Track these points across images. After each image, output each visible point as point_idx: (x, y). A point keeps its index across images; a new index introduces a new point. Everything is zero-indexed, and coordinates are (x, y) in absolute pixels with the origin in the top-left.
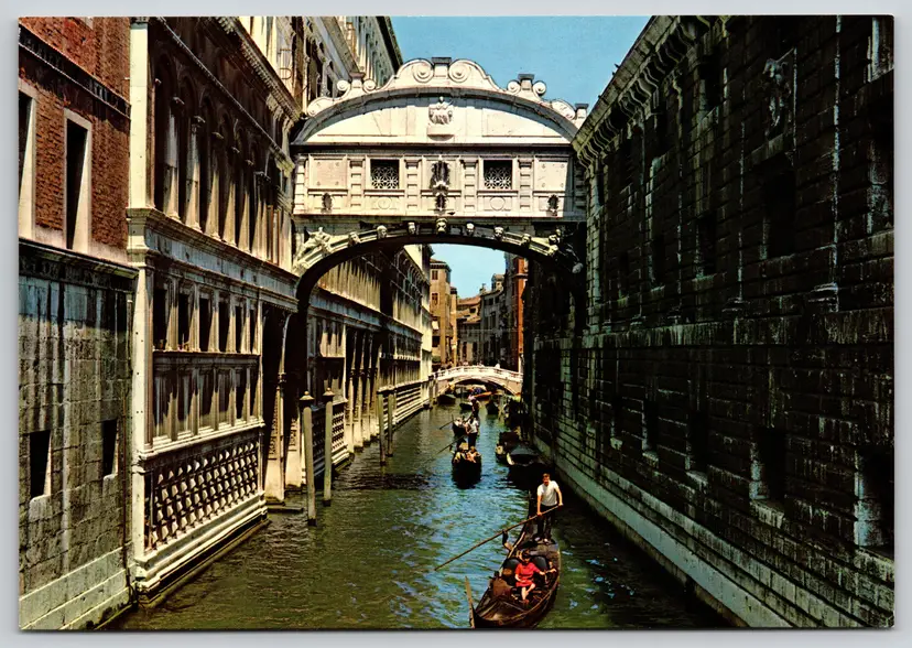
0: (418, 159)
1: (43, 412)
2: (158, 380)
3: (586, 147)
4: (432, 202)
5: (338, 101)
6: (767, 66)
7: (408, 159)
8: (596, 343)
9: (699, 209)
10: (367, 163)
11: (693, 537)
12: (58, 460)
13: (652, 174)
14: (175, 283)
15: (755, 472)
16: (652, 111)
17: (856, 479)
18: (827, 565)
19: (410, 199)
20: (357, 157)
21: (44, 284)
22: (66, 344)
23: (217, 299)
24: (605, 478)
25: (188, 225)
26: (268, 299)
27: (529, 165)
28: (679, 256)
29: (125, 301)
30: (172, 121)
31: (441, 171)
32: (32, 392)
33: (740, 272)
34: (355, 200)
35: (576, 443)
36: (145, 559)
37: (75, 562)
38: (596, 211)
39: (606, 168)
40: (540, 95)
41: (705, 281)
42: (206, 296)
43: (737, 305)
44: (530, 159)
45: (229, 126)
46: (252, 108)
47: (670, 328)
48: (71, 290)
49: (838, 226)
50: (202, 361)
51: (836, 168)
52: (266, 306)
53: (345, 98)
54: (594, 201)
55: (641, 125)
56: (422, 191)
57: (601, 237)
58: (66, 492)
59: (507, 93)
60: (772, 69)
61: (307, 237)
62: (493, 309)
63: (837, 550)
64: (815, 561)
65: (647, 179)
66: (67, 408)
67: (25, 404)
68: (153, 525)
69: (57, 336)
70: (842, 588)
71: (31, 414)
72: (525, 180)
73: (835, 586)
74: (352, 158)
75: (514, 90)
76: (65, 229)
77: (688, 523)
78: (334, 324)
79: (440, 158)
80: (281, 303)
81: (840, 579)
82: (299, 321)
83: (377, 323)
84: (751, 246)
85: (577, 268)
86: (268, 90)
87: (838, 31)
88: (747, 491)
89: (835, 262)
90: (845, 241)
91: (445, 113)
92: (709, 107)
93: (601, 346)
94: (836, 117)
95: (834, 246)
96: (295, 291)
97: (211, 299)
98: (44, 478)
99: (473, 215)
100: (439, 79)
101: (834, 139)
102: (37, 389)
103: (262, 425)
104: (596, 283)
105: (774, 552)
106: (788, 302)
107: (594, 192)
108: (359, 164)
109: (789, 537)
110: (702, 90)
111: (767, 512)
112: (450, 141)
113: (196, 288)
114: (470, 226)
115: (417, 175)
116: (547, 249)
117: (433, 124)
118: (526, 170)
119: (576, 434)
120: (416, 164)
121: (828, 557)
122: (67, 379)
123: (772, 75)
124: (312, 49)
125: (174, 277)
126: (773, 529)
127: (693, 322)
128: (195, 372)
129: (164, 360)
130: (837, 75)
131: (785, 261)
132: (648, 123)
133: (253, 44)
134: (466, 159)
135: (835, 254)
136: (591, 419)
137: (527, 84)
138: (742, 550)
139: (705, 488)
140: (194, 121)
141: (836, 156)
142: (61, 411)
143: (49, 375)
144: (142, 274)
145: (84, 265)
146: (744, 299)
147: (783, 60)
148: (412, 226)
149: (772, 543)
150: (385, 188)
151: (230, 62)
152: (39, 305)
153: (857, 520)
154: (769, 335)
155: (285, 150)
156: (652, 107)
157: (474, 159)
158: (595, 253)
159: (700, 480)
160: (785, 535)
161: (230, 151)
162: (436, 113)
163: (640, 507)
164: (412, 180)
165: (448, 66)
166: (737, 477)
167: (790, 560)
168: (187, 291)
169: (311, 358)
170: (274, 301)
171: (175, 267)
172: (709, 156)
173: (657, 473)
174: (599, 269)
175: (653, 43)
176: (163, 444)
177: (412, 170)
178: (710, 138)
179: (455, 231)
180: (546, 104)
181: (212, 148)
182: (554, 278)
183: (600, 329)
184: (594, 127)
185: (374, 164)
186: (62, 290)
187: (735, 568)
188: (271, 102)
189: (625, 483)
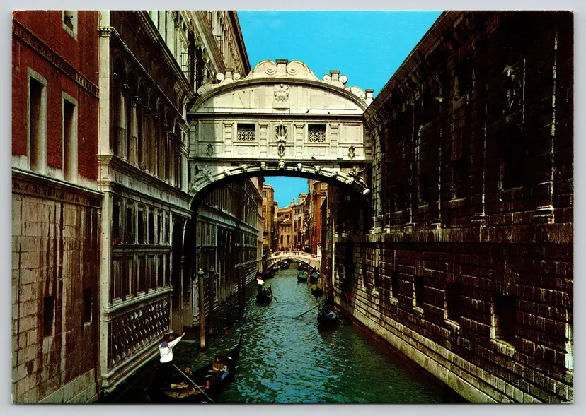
0: (267, 123)
1: (51, 284)
2: (115, 263)
3: (373, 117)
4: (276, 150)
5: (216, 86)
6: (505, 69)
7: (261, 123)
8: (380, 238)
9: (454, 156)
10: (235, 126)
11: (450, 361)
12: (59, 314)
13: (419, 134)
14: (124, 202)
15: (493, 321)
16: (420, 95)
17: (567, 327)
18: (546, 379)
19: (262, 149)
20: (228, 121)
21: (53, 203)
22: (64, 241)
23: (148, 212)
24: (386, 323)
25: (131, 164)
26: (175, 211)
27: (337, 128)
28: (439, 186)
29: (97, 214)
30: (123, 99)
31: (281, 130)
32: (45, 272)
33: (483, 197)
34: (228, 148)
35: (366, 301)
36: (107, 376)
37: (68, 379)
38: (379, 156)
39: (386, 130)
40: (344, 84)
41: (457, 203)
42: (142, 210)
43: (482, 218)
44: (337, 124)
45: (153, 102)
46: (166, 90)
47: (434, 231)
48: (67, 207)
49: (553, 170)
50: (140, 250)
51: (553, 134)
52: (175, 215)
53: (221, 84)
54: (378, 150)
55: (412, 104)
56: (269, 143)
57: (382, 172)
58: (64, 334)
59: (323, 82)
60: (509, 72)
61: (197, 171)
62: (300, 215)
63: (553, 371)
64: (537, 377)
65: (416, 138)
66: (64, 281)
67: (41, 279)
68: (112, 354)
69: (59, 236)
70: (557, 394)
71: (44, 284)
72: (334, 137)
73: (552, 394)
74: (226, 122)
75: (327, 80)
76: (63, 167)
77: (447, 353)
78: (211, 226)
79: (281, 123)
80: (182, 213)
81: (555, 389)
82: (192, 224)
83: (234, 225)
84: (492, 181)
85: (366, 191)
86: (176, 79)
87: (556, 49)
88: (489, 332)
89: (552, 192)
90: (559, 180)
91: (284, 94)
92: (461, 94)
93: (383, 241)
94: (554, 102)
95: (551, 182)
96: (190, 205)
97: (144, 211)
98: (51, 325)
99: (301, 158)
100: (280, 72)
101: (553, 116)
102: (47, 270)
103: (172, 290)
104: (379, 201)
105: (509, 371)
106: (517, 217)
107: (378, 144)
108: (231, 126)
109: (519, 362)
110: (456, 82)
111: (503, 346)
112: (286, 112)
113: (136, 205)
114: (300, 165)
115: (266, 133)
116: (347, 179)
117: (276, 101)
118: (334, 131)
119: (365, 295)
120: (266, 126)
121: (546, 375)
122: (64, 264)
123: (509, 75)
124: (200, 53)
125: (124, 197)
126: (508, 358)
127: (449, 227)
128: (136, 258)
129: (119, 250)
130: (555, 76)
131: (516, 191)
132: (417, 103)
133: (168, 50)
134: (297, 124)
135: (552, 188)
136: (376, 286)
137: (335, 76)
138: (484, 369)
139: (459, 331)
140: (135, 99)
141: (553, 127)
142: (61, 283)
143: (55, 261)
144: (107, 196)
145: (75, 191)
146: (486, 214)
147: (516, 66)
148: (263, 165)
149: (507, 366)
150: (246, 141)
151: (154, 62)
152: (49, 217)
153: (567, 353)
154: (505, 236)
155: (184, 116)
156: (420, 92)
157: (302, 124)
158: (378, 183)
159: (455, 324)
160: (516, 360)
161: (154, 118)
162: (278, 94)
163: (411, 340)
164: (263, 136)
165: (287, 64)
166: (481, 324)
167: (520, 377)
168: (131, 207)
169: (199, 247)
170: (178, 212)
171: (124, 191)
172: (461, 125)
173: (423, 320)
174: (381, 193)
175: (423, 53)
176: (119, 303)
177: (263, 130)
178: (462, 113)
179: (290, 168)
180: (347, 89)
181: (144, 117)
182: (349, 198)
183: (382, 229)
184: (379, 105)
185: (240, 126)
186: (62, 207)
187: (480, 380)
188: (177, 88)
189: (401, 326)
